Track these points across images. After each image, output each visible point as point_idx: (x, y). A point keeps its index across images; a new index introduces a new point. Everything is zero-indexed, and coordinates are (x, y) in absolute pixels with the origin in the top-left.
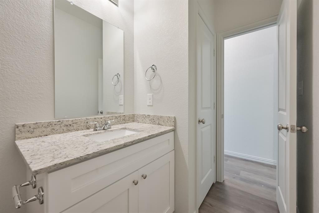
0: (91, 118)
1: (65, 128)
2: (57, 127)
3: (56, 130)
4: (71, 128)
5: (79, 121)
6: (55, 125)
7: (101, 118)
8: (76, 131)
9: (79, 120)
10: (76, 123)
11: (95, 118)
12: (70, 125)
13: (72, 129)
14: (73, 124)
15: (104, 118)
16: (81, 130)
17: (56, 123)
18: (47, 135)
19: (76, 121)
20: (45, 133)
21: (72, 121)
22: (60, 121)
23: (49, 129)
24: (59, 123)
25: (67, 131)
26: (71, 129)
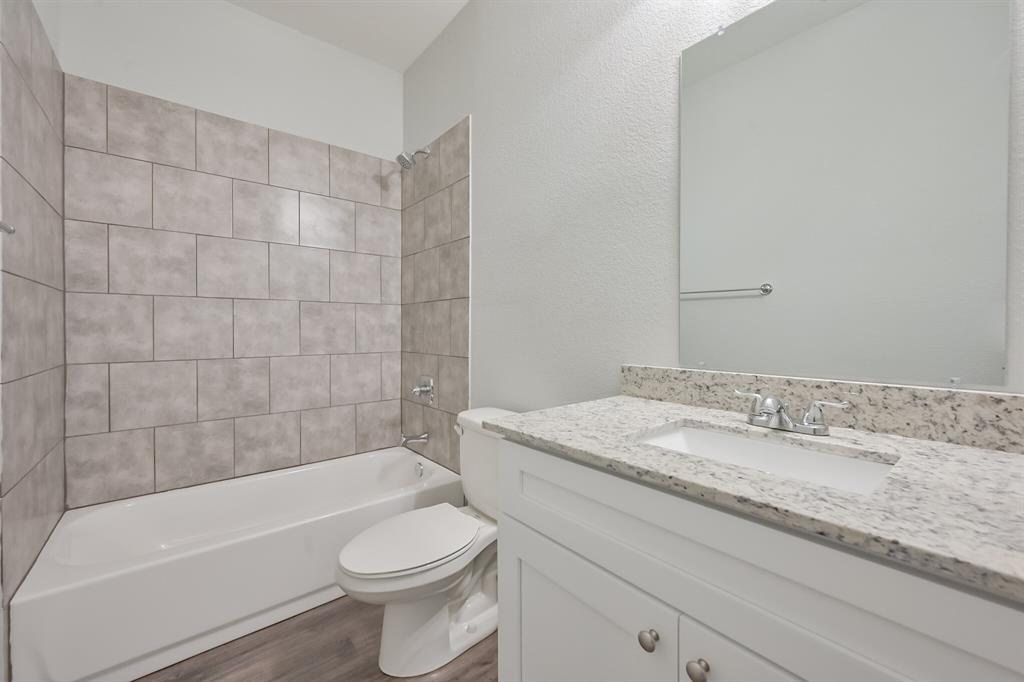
0: (771, 379)
1: (695, 393)
2: (679, 386)
3: (677, 391)
4: (710, 395)
5: (732, 380)
6: (676, 379)
7: (819, 387)
8: (722, 408)
9: (733, 377)
10: (722, 385)
11: (789, 383)
12: (708, 387)
13: (713, 399)
14: (715, 388)
15: (834, 390)
16: (737, 411)
17: (677, 375)
18: (661, 400)
19: (723, 381)
20: (658, 394)
21: (713, 377)
22: (685, 372)
23: (665, 386)
24: (684, 376)
25: (698, 403)
26: (710, 400)
